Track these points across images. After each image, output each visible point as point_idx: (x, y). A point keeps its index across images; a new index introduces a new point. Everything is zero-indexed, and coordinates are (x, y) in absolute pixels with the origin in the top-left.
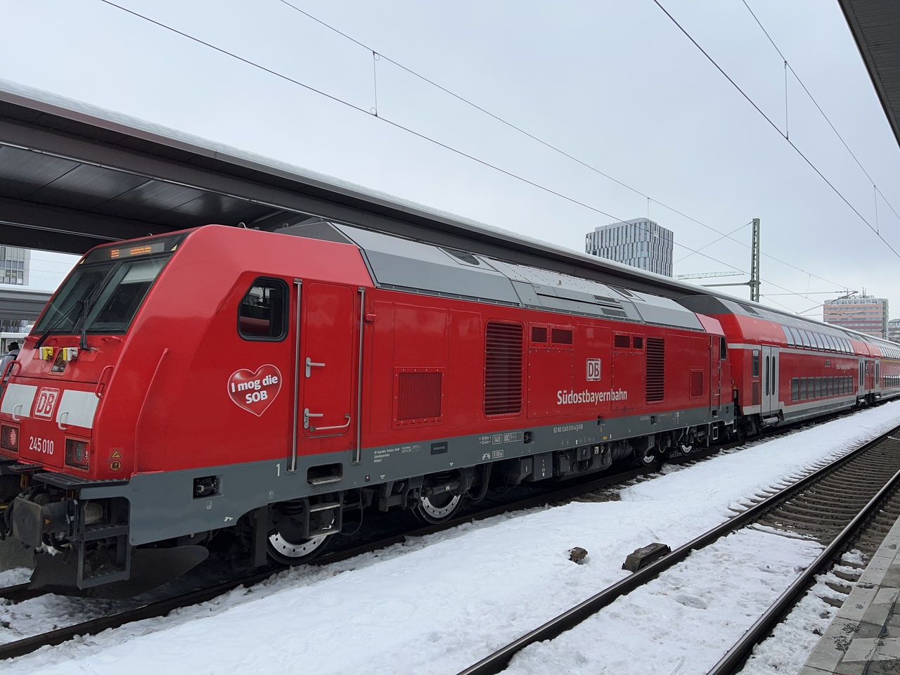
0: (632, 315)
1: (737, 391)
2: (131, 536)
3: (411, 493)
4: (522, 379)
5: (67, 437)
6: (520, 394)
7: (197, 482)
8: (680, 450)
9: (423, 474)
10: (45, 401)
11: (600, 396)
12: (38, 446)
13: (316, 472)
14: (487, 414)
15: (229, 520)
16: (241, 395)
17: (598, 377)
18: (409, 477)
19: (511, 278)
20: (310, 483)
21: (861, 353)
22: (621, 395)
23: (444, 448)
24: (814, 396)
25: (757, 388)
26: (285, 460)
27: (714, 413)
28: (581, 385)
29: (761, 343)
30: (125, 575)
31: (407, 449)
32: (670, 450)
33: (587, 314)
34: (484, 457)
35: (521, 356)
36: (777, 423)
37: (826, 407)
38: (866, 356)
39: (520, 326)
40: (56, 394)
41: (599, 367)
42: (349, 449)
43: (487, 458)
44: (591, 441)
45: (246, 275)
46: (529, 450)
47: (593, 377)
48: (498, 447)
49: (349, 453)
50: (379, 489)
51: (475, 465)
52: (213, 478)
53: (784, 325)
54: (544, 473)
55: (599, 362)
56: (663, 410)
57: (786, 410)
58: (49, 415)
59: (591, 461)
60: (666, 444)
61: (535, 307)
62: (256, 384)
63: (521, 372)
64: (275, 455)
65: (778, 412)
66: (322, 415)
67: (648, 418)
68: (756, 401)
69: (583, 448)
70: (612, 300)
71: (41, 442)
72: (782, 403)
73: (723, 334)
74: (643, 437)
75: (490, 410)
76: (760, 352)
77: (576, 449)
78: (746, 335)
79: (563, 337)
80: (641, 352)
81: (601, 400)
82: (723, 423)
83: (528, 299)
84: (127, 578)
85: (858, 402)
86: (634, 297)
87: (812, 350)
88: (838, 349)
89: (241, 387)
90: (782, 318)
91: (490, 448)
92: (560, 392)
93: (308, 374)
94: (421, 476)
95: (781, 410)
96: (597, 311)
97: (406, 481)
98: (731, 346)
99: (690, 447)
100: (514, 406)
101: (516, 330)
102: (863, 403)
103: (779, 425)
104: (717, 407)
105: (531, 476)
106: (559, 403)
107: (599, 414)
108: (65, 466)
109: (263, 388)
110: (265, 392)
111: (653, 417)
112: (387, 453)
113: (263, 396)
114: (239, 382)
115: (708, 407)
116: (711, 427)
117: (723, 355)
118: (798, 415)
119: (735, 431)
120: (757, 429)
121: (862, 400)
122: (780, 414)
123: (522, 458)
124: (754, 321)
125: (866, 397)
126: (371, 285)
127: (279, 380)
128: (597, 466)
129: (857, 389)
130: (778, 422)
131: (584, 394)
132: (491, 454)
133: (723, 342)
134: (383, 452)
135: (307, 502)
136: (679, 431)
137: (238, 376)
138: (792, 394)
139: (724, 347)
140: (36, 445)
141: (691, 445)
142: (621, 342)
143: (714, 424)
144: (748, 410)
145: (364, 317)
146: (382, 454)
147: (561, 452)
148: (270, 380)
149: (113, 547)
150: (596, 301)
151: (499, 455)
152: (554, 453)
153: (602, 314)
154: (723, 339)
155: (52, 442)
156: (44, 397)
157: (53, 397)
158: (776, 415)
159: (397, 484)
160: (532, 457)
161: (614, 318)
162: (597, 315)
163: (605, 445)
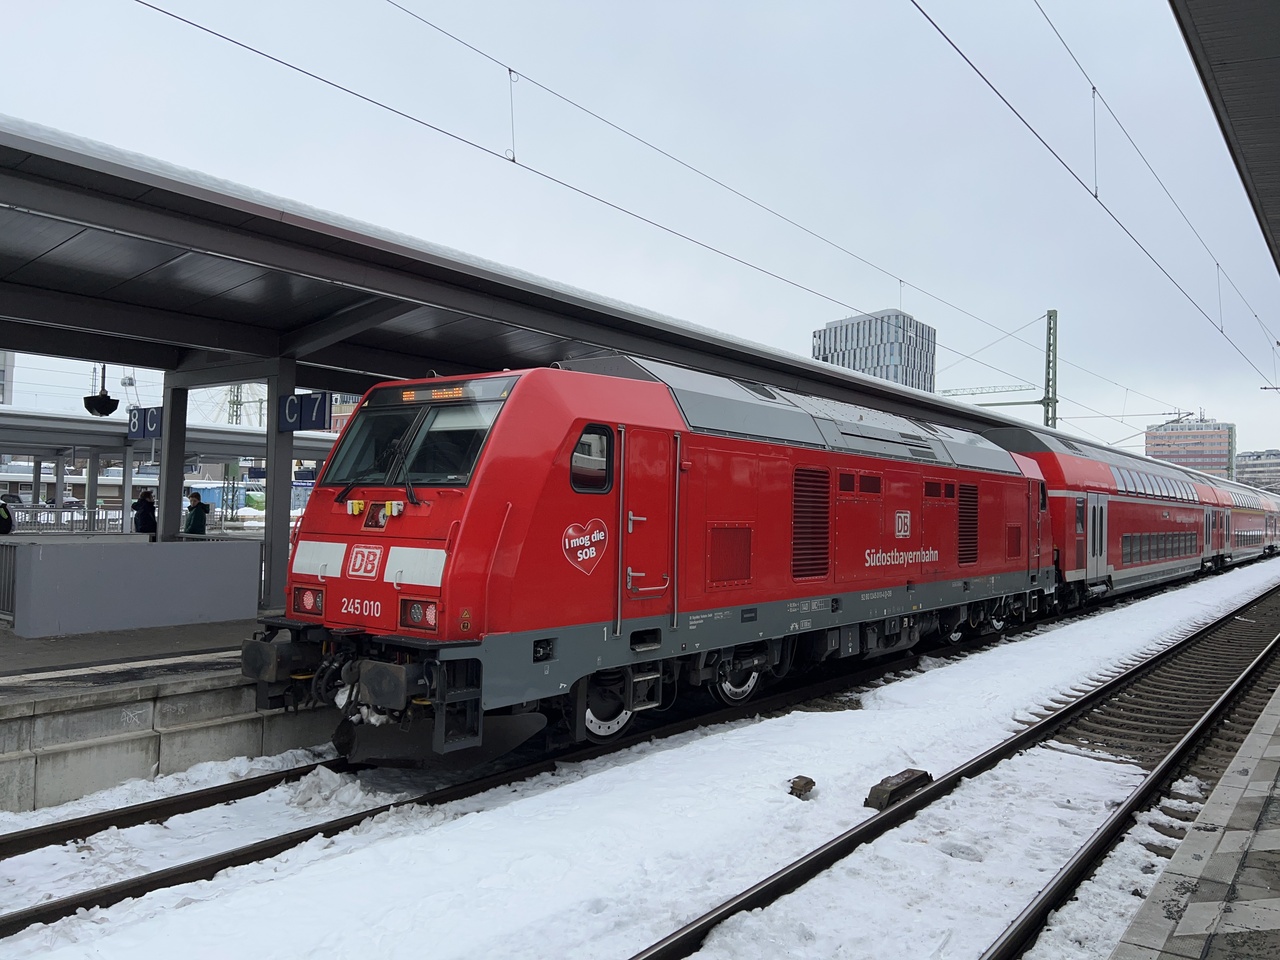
0: (942, 458)
1: (1058, 551)
2: (484, 699)
3: (722, 666)
4: (829, 535)
5: (401, 597)
6: (827, 553)
7: (537, 644)
8: (992, 626)
9: (733, 645)
10: (362, 560)
11: (909, 557)
12: (355, 608)
13: (639, 638)
14: (795, 576)
15: (564, 687)
16: (573, 551)
17: (908, 533)
18: (721, 647)
19: (814, 415)
20: (633, 649)
21: (1207, 501)
22: (931, 555)
23: (753, 615)
24: (1150, 558)
25: (1082, 546)
26: (611, 623)
27: (1033, 578)
28: (889, 543)
29: (1087, 489)
30: (476, 741)
31: (719, 615)
32: (981, 625)
33: (896, 457)
34: (792, 627)
35: (827, 508)
36: (1104, 593)
37: (1164, 573)
38: (1214, 505)
39: (826, 473)
40: (378, 552)
41: (908, 521)
42: (667, 612)
43: (795, 628)
44: (900, 611)
45: (578, 421)
46: (837, 620)
47: (902, 533)
48: (806, 616)
49: (668, 616)
50: (692, 659)
51: (782, 636)
52: (548, 642)
53: (1112, 466)
54: (851, 649)
55: (908, 515)
56: (976, 575)
57: (1116, 576)
58: (373, 574)
59: (898, 636)
60: (978, 617)
61: (841, 449)
62: (585, 541)
63: (827, 528)
64: (602, 619)
65: (1105, 579)
66: (643, 574)
67: (959, 584)
68: (1081, 564)
69: (891, 619)
70: (919, 438)
71: (361, 604)
72: (1111, 567)
73: (1042, 478)
74: (955, 607)
75: (798, 572)
76: (1085, 502)
77: (884, 621)
78: (1069, 481)
79: (872, 484)
80: (953, 503)
81: (910, 562)
82: (1042, 591)
83: (834, 441)
84: (480, 744)
85: (1203, 566)
86: (940, 433)
87: (1146, 498)
88: (1179, 496)
89: (575, 542)
90: (1109, 456)
91: (798, 617)
92: (868, 551)
93: (630, 531)
94: (732, 647)
95: (1110, 576)
96: (904, 452)
97: (718, 651)
98: (1052, 493)
99: (1002, 623)
100: (822, 570)
101: (825, 475)
102: (1210, 568)
103: (1107, 595)
104: (1036, 570)
105: (837, 651)
106: (867, 565)
107: (907, 579)
108: (399, 627)
109: (593, 544)
110: (594, 548)
111: (965, 583)
112: (701, 619)
113: (592, 552)
114: (573, 539)
115: (1026, 571)
116: (1030, 597)
117: (1044, 506)
118: (1130, 583)
119: (1056, 602)
120: (1080, 600)
121: (1209, 564)
122: (1108, 581)
123: (829, 630)
124: (1077, 461)
125: (1213, 559)
126: (684, 429)
127: (605, 536)
128: (904, 643)
129: (1201, 549)
130: (1107, 591)
131: (892, 554)
132: (799, 624)
133: (1043, 488)
134: (698, 617)
135: (630, 670)
136: (994, 601)
137: (571, 531)
138: (1123, 555)
139: (1044, 494)
140: (350, 607)
141: (1003, 620)
142: (932, 489)
143: (1033, 593)
144: (1071, 576)
145: (680, 464)
146: (697, 620)
147: (867, 624)
148: (598, 536)
149: (463, 712)
150: (903, 440)
151: (806, 626)
152: (861, 624)
153: (911, 456)
154: (1043, 485)
155: (378, 603)
156: (360, 556)
157: (375, 555)
158: (1103, 583)
159: (710, 654)
160: (838, 628)
161: (924, 461)
162: (906, 458)
163: (914, 616)
